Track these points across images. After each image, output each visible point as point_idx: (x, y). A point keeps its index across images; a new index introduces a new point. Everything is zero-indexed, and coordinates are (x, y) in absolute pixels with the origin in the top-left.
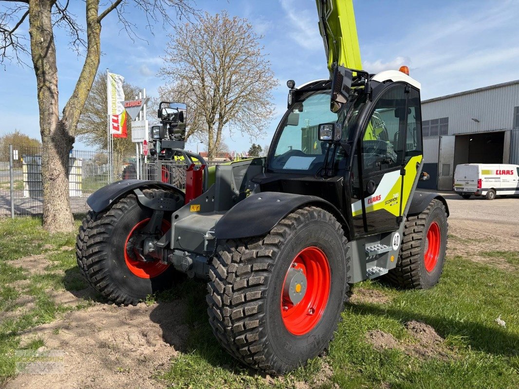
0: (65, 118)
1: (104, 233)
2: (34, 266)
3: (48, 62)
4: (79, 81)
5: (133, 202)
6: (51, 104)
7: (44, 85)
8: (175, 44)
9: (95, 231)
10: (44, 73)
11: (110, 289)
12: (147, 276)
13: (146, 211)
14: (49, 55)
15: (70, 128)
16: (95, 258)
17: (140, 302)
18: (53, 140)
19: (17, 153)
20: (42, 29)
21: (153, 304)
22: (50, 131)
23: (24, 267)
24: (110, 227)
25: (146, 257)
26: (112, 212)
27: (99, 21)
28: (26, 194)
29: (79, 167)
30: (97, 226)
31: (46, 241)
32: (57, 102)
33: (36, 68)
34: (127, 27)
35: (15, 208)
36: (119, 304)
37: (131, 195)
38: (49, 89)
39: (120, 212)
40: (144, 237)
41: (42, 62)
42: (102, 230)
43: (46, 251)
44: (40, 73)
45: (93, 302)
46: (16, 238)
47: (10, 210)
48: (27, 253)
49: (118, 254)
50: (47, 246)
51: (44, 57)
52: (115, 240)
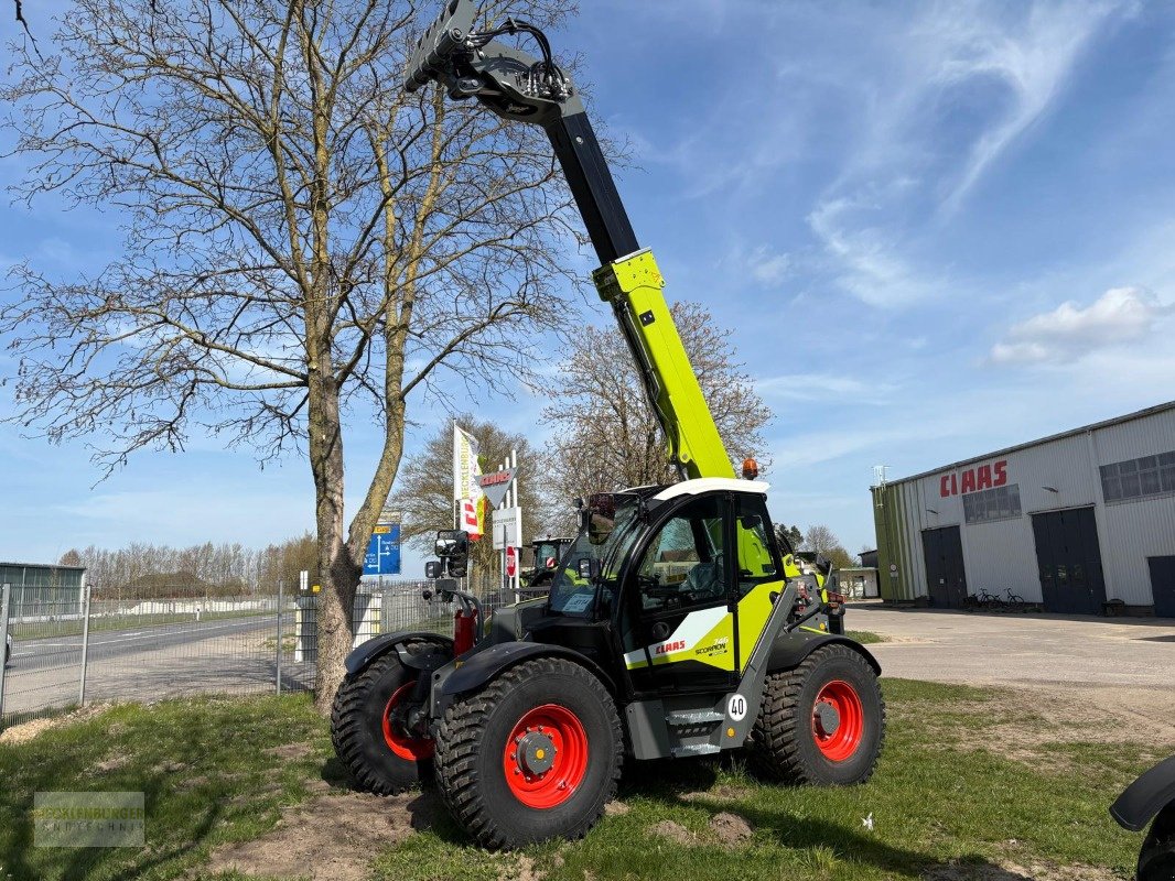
0: (351, 541)
1: (357, 698)
2: (291, 755)
3: (332, 464)
4: (374, 483)
5: (395, 661)
6: (333, 522)
7: (325, 496)
8: (570, 362)
9: (349, 697)
10: (325, 480)
11: (364, 770)
12: (413, 758)
13: (409, 673)
14: (333, 454)
15: (357, 553)
16: (348, 730)
17: (403, 792)
18: (333, 573)
19: (306, 577)
20: (325, 421)
21: (417, 794)
22: (329, 560)
23: (280, 754)
24: (365, 692)
25: (411, 731)
26: (368, 674)
27: (402, 398)
28: (299, 656)
29: (376, 610)
30: (352, 691)
31: (315, 726)
32: (341, 518)
33: (316, 475)
34: (443, 398)
35: (282, 680)
36: (376, 793)
37: (392, 652)
38: (331, 501)
39: (378, 673)
40: (410, 705)
41: (324, 466)
42: (356, 695)
43: (312, 737)
44: (321, 482)
45: (347, 790)
46: (276, 721)
47: (275, 683)
48: (287, 741)
49: (374, 725)
50: (317, 731)
51: (326, 458)
52: (371, 708)
